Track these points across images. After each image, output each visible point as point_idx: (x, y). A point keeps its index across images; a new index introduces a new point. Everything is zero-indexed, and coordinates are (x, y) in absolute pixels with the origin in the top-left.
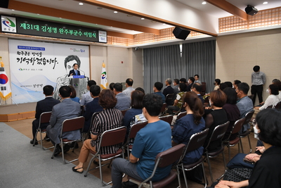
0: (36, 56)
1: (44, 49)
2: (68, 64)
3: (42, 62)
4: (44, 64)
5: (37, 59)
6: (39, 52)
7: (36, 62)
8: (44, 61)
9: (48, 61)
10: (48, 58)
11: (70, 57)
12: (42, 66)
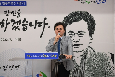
0: (11, 17)
1: (25, 4)
2: (69, 28)
3: (21, 27)
4: (25, 29)
5: (13, 21)
6: (16, 8)
7: (10, 26)
8: (25, 25)
9: (31, 24)
10: (31, 18)
11: (72, 15)
12: (20, 33)
